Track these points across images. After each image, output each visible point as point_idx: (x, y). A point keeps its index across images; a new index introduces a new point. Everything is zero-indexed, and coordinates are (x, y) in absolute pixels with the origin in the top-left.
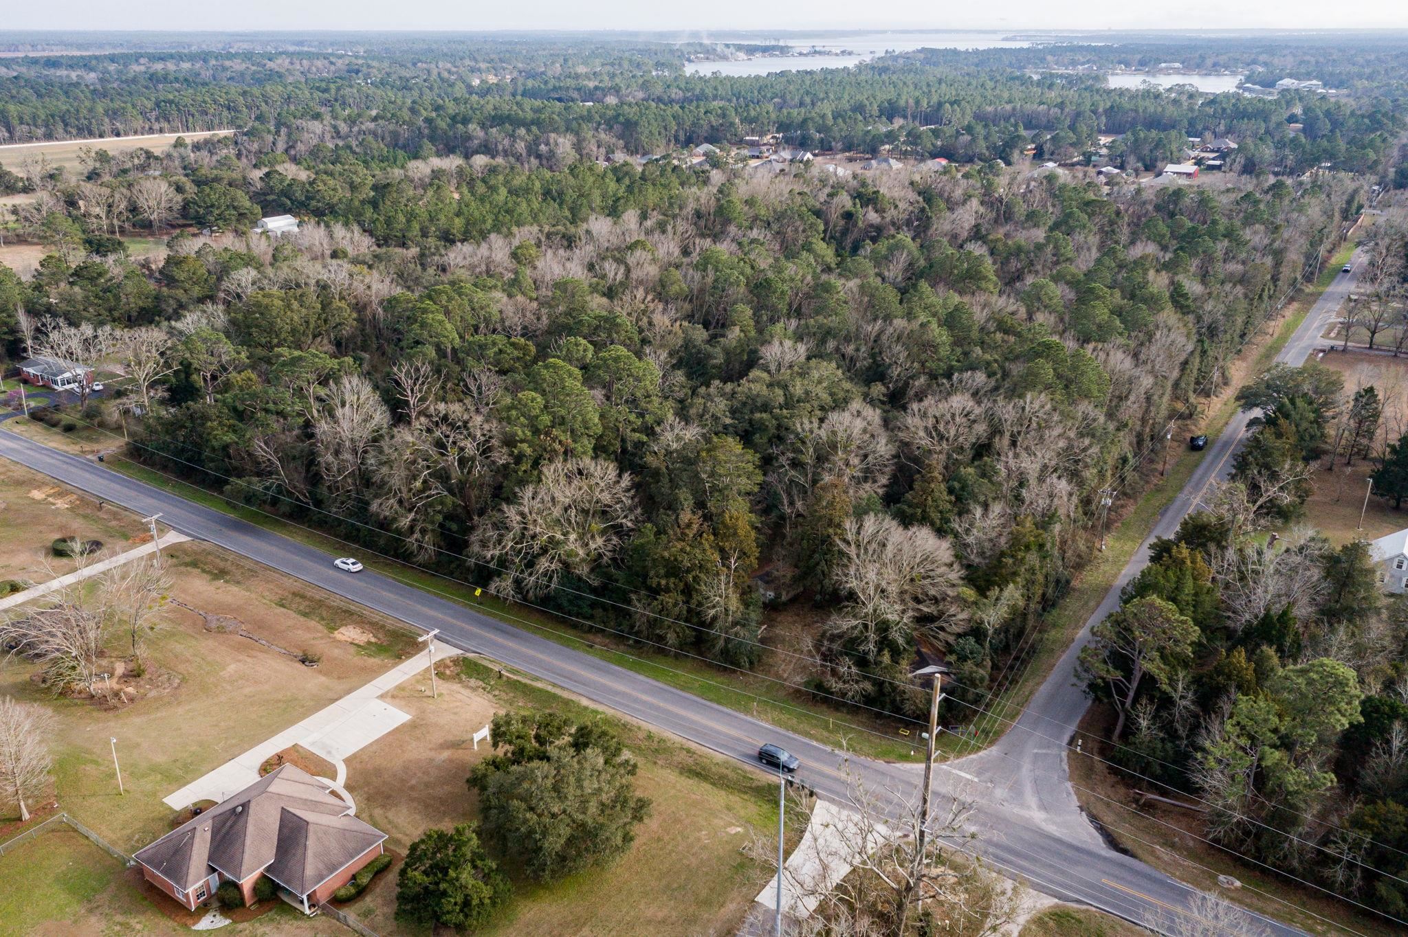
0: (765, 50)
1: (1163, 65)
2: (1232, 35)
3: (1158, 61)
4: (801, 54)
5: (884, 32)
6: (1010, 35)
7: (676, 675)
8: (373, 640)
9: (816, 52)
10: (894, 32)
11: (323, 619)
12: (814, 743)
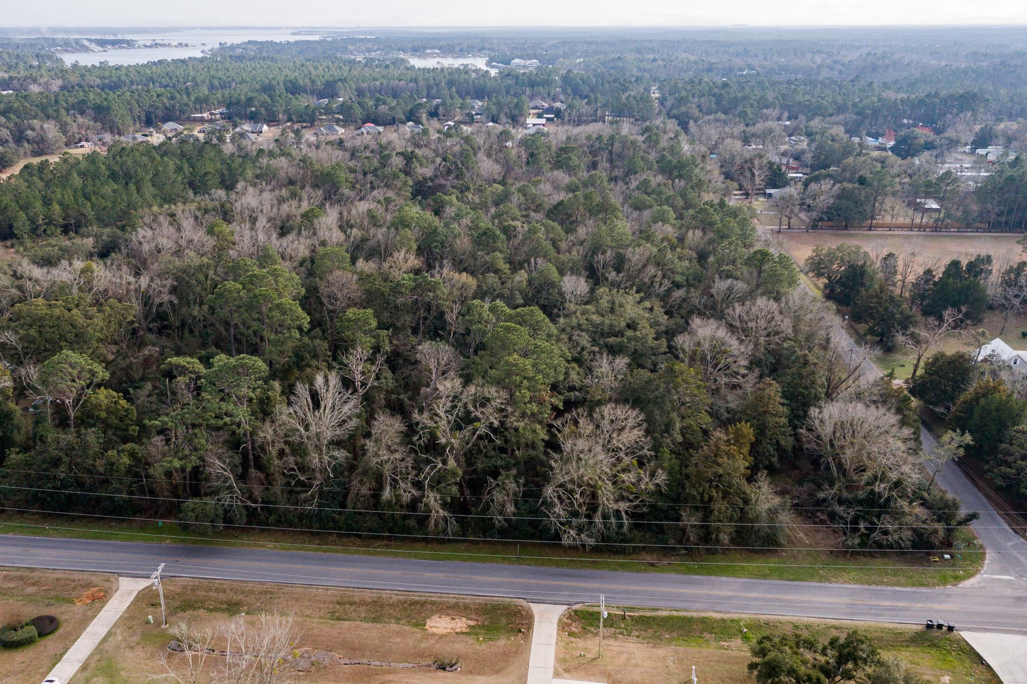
0: (114, 43)
1: (429, 51)
2: (443, 31)
3: (425, 48)
4: (146, 46)
5: (194, 28)
6: (297, 31)
7: (743, 568)
8: (472, 623)
9: (156, 44)
10: (202, 28)
11: (399, 619)
12: (898, 588)
